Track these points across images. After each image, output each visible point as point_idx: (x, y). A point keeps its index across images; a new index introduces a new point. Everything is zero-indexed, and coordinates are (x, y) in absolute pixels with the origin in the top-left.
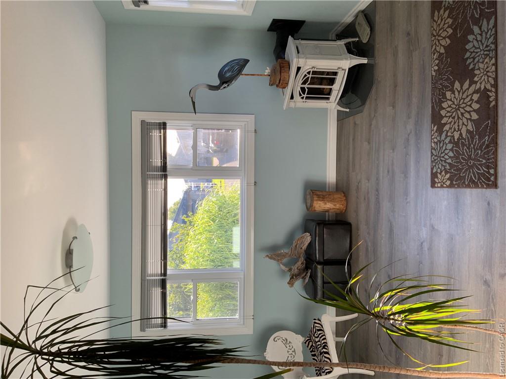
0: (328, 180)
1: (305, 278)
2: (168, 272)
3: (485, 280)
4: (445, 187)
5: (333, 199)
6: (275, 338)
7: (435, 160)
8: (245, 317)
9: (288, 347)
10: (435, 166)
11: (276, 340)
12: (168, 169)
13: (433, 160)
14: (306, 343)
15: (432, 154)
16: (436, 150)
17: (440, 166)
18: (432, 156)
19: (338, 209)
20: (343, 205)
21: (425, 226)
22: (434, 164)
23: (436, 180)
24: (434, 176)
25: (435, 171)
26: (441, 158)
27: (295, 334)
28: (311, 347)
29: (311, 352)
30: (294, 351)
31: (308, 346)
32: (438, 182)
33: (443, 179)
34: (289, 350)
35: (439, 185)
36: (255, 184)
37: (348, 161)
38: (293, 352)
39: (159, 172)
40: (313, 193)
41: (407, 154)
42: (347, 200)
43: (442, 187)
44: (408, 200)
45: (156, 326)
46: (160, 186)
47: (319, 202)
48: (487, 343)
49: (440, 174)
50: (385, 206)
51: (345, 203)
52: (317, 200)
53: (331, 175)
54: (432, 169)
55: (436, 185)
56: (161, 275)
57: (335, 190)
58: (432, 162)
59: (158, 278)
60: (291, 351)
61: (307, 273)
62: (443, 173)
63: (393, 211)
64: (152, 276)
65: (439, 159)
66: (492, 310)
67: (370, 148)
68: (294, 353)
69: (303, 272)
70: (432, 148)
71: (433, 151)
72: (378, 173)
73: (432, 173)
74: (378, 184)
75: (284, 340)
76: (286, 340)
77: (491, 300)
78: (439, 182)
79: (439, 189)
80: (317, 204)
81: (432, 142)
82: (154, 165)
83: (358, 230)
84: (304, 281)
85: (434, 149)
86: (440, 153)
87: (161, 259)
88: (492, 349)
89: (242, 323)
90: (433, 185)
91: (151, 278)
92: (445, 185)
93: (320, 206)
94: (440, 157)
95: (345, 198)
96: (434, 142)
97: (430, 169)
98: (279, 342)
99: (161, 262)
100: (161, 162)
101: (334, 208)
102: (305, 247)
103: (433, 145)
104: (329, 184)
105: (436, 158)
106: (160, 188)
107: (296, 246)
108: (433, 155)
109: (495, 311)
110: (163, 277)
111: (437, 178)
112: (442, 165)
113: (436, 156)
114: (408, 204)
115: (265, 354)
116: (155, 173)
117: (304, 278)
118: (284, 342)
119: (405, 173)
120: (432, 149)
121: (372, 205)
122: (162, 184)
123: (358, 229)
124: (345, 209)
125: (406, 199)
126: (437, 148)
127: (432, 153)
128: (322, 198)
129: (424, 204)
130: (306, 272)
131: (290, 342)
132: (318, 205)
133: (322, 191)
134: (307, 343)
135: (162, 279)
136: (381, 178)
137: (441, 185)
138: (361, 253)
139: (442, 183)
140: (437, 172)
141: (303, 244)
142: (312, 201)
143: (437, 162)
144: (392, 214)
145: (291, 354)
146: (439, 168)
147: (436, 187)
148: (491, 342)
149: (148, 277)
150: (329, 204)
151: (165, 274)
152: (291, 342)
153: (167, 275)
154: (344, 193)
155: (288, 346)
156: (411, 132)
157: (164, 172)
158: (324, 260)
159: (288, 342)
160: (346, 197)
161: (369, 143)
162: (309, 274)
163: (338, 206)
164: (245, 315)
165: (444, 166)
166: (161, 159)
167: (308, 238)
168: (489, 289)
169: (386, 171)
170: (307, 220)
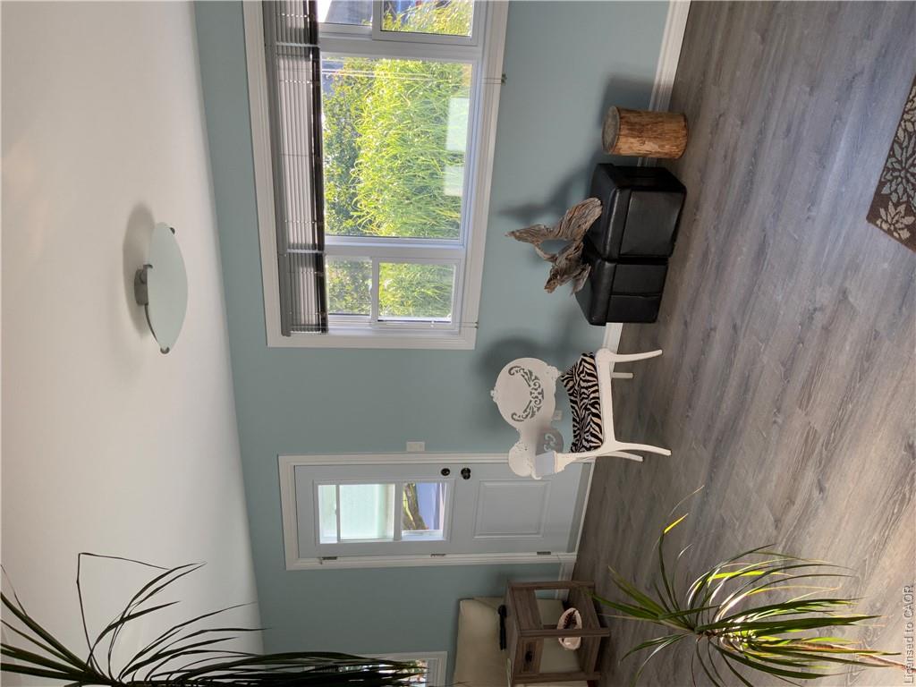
0: (657, 78)
1: (579, 280)
2: (328, 241)
3: (911, 443)
4: (895, 238)
5: (661, 134)
6: (512, 369)
7: (894, 170)
8: (463, 324)
9: (533, 386)
10: (891, 181)
11: (512, 372)
12: (320, 36)
13: (889, 165)
14: (563, 381)
15: (892, 154)
16: (902, 149)
17: (900, 191)
18: (889, 156)
19: (666, 154)
20: (677, 146)
21: (831, 283)
22: (889, 177)
23: (882, 211)
24: (880, 201)
25: (885, 191)
26: (909, 175)
27: (546, 364)
28: (571, 388)
29: (570, 395)
30: (541, 393)
31: (566, 386)
32: (884, 218)
33: (897, 221)
34: (533, 391)
35: (885, 226)
36: (503, 81)
37: (709, 53)
38: (539, 393)
39: (301, 42)
40: (621, 118)
41: (839, 117)
42: (688, 136)
43: (889, 232)
44: (813, 214)
45: (308, 327)
46: (305, 74)
47: (632, 140)
48: (877, 534)
49: (896, 205)
50: (763, 197)
51: (684, 142)
52: (626, 136)
53: (666, 70)
54: (881, 184)
55: (878, 222)
56: (314, 247)
57: (666, 111)
58: (886, 169)
59: (307, 251)
60: (536, 392)
61: (583, 270)
62: (902, 208)
63: (776, 216)
64: (298, 248)
65: (903, 174)
66: (905, 495)
67: (763, 51)
68: (540, 397)
69: (576, 268)
70: (896, 141)
71: (896, 147)
72: (765, 119)
73: (878, 193)
74: (760, 142)
75: (526, 373)
76: (531, 373)
77: (908, 479)
78: (887, 222)
79: (882, 232)
80: (625, 143)
81: (900, 125)
82: (289, 25)
83: (697, 209)
84: (575, 286)
85: (900, 145)
86: (910, 161)
87: (313, 219)
88: (881, 547)
89: (457, 330)
90: (873, 216)
91: (296, 251)
92: (895, 234)
93: (632, 146)
94: (907, 171)
95: (685, 132)
96: (905, 130)
97: (877, 183)
98: (518, 376)
99: (313, 225)
100: (305, 19)
101: (659, 152)
102: (587, 226)
103: (901, 133)
104: (659, 86)
105: (897, 166)
106: (305, 79)
107: (570, 220)
108: (894, 156)
109: (909, 499)
110: (316, 251)
111: (886, 209)
112: (905, 190)
113: (900, 162)
114: (810, 221)
115: (492, 392)
116: (294, 44)
117: (576, 280)
118: (526, 377)
119: (824, 154)
120: (894, 141)
121: (737, 181)
122: (307, 69)
123: (697, 207)
124: (680, 153)
125: (809, 209)
126: (907, 147)
127: (892, 149)
128: (638, 131)
129: (841, 241)
130: (582, 267)
131: (536, 378)
132: (627, 146)
133: (638, 113)
134: (565, 381)
135: (317, 254)
136: (770, 136)
137: (889, 229)
138: (692, 256)
139: (892, 228)
140: (888, 197)
141: (584, 220)
142: (617, 136)
143: (897, 177)
144: (772, 220)
145: (537, 397)
146: (896, 191)
147: (877, 225)
148: (883, 535)
149: (289, 248)
150: (651, 144)
151: (321, 246)
152: (539, 376)
153: (325, 248)
154: (686, 120)
155: (532, 383)
156: (862, 73)
157: (311, 43)
158: (619, 254)
159: (533, 378)
160: (688, 130)
161: (763, 39)
162: (586, 274)
163: (667, 149)
164: (464, 320)
165: (909, 196)
166: (305, 13)
167: (595, 211)
168: (912, 462)
169: (785, 126)
170: (601, 165)
